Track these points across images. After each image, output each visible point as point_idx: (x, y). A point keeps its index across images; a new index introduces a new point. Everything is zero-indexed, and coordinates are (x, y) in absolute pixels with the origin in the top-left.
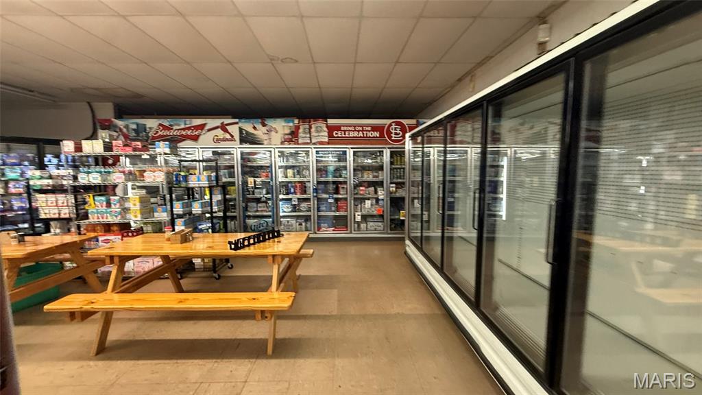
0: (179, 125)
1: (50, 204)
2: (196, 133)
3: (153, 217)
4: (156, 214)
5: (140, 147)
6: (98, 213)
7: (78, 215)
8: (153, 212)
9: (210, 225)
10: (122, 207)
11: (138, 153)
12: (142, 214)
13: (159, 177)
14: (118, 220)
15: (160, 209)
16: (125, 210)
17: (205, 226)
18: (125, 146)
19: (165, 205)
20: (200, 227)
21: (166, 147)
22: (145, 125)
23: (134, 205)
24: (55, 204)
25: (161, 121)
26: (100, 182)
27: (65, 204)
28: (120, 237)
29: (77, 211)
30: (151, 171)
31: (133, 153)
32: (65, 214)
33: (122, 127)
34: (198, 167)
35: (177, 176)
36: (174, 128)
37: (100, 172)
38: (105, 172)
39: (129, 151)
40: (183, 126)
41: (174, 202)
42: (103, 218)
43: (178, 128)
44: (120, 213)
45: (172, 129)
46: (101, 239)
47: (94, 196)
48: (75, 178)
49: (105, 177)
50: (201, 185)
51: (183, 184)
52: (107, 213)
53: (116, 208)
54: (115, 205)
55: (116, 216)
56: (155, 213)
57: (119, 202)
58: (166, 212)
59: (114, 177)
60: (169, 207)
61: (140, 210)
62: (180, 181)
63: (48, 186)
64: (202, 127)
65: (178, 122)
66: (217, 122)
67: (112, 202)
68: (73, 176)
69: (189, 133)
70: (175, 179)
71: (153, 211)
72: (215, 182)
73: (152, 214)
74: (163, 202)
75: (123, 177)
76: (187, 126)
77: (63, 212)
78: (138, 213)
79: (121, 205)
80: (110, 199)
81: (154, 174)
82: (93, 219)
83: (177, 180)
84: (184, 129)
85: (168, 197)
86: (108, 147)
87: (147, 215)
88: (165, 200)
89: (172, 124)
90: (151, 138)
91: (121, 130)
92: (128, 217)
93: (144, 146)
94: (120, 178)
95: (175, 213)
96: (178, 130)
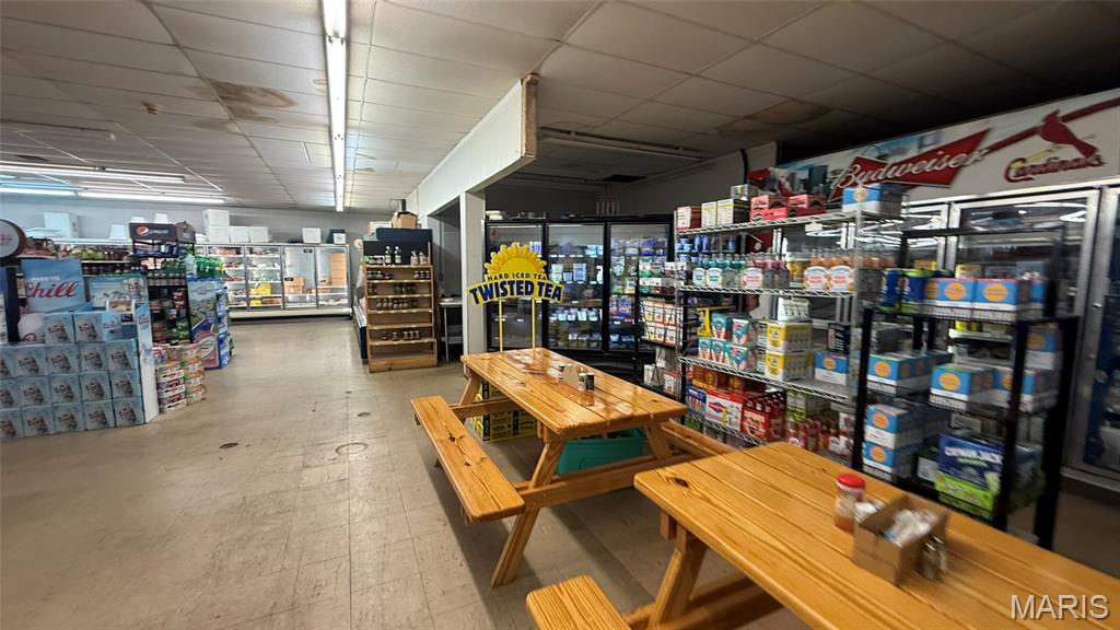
0: (903, 152)
1: (656, 319)
2: (951, 164)
3: (812, 379)
4: (820, 373)
5: (805, 206)
6: (711, 347)
7: (685, 344)
8: (814, 366)
9: (997, 459)
10: (750, 344)
11: (799, 220)
12: (787, 368)
13: (840, 280)
14: (740, 368)
15: (829, 361)
16: (756, 352)
17: (973, 454)
18: (772, 206)
19: (846, 352)
20: (952, 452)
21: (868, 200)
22: (826, 167)
23: (774, 345)
24: (661, 320)
25: (860, 152)
26: (720, 287)
27: (673, 322)
28: (740, 406)
29: (685, 338)
30: (821, 264)
31: (787, 221)
32: (671, 338)
33: (783, 180)
34: (941, 252)
35: (894, 280)
36: (890, 161)
37: (723, 266)
38: (732, 266)
39: (781, 217)
40: (913, 153)
41: (873, 355)
42: (718, 360)
43: (899, 159)
44: (746, 358)
45: (883, 165)
46: (710, 399)
47: (711, 312)
48: (689, 276)
49: (728, 275)
50: (977, 316)
51: (911, 306)
52: (725, 349)
53: (739, 344)
54: (739, 337)
55: (738, 362)
56: (817, 370)
57: (747, 332)
58: (847, 372)
59: (745, 278)
60: (855, 362)
61: (786, 357)
62: (901, 296)
63: (656, 288)
64: (970, 144)
65: (902, 145)
66: (1034, 116)
67: (734, 330)
68: (686, 272)
69: (928, 167)
70: (884, 288)
71: (813, 362)
72: (1039, 306)
73: (810, 368)
74: (840, 344)
75: (761, 276)
76: (925, 150)
77: (669, 334)
78: (780, 363)
79: (749, 340)
80: (732, 322)
81: (828, 272)
82: (704, 357)
83: (891, 291)
84: (914, 160)
85: (857, 333)
86: (742, 213)
87: (797, 373)
88: (847, 339)
89: (886, 152)
90: (833, 192)
91: (781, 186)
92: (760, 366)
93: (812, 204)
94: (755, 279)
95: (869, 385)
96: (900, 164)
